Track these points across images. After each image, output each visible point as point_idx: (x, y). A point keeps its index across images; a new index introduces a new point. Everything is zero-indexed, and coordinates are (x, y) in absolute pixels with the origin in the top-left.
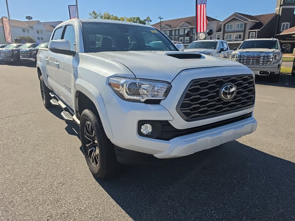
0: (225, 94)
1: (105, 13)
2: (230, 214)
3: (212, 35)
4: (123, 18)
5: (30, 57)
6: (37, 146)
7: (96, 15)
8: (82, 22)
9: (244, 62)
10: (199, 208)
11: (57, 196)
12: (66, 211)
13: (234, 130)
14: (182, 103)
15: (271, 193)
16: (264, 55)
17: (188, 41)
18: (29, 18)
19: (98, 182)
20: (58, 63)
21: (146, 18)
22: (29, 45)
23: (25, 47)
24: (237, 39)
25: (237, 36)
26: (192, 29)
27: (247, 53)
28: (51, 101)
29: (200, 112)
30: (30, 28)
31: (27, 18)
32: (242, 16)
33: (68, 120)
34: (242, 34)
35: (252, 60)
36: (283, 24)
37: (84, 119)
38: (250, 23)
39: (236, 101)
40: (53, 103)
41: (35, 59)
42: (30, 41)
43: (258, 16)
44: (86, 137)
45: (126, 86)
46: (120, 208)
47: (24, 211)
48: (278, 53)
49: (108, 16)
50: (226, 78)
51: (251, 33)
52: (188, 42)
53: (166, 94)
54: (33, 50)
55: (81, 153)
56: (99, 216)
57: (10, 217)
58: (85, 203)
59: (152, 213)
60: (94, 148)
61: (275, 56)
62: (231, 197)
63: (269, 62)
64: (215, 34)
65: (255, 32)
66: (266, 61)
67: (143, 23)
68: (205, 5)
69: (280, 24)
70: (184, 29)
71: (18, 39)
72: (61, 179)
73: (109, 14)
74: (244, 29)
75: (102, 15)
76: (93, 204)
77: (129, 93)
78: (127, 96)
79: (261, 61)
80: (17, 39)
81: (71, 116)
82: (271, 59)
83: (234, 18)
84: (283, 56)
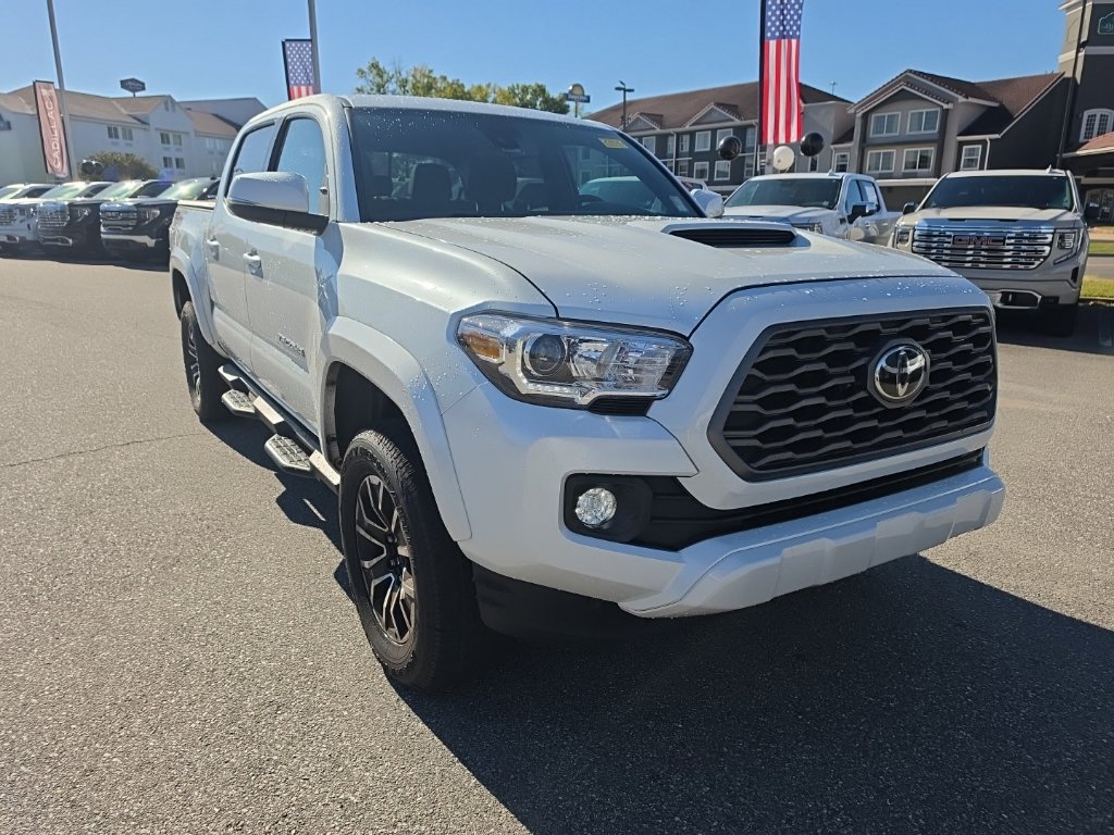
0: (887, 379)
1: (416, 69)
2: (902, 827)
3: (818, 156)
4: (484, 86)
5: (137, 231)
6: (174, 565)
7: (381, 77)
8: (351, 107)
9: (944, 257)
10: (787, 806)
11: (256, 751)
12: (294, 808)
13: (920, 515)
14: (731, 413)
15: (1057, 755)
16: (1017, 234)
17: (725, 174)
18: (133, 85)
19: (406, 702)
20: (256, 258)
21: (571, 88)
22: (132, 185)
23: (119, 195)
24: (913, 171)
25: (911, 160)
26: (741, 131)
27: (954, 224)
28: (226, 397)
29: (796, 447)
30: (135, 121)
31: (124, 84)
32: (931, 84)
33: (293, 469)
34: (932, 150)
35: (971, 249)
36: (1086, 114)
37: (356, 467)
38: (963, 109)
39: (929, 407)
40: (234, 406)
41: (154, 241)
42: (138, 171)
43: (994, 82)
44: (362, 532)
45: (524, 349)
46: (493, 798)
47: (139, 804)
48: (1073, 226)
49: (426, 80)
50: (892, 321)
51: (964, 147)
52: (728, 179)
53: (670, 377)
54: (147, 206)
55: (338, 591)
56: (417, 826)
57: (86, 827)
58: (361, 779)
59: (612, 821)
60: (391, 575)
61: (1062, 237)
62: (903, 767)
63: (1037, 259)
64: (832, 152)
65: (984, 142)
66: (1025, 254)
67: (560, 106)
68: (794, 42)
69: (1078, 116)
70: (714, 131)
71: (94, 163)
72: (269, 687)
73: (431, 71)
74: (939, 132)
75: (404, 75)
76: (390, 785)
77: (535, 373)
78: (526, 386)
79: (1007, 254)
80: (89, 164)
81: (303, 456)
82: (1047, 249)
83: (903, 90)
84: (1092, 236)
